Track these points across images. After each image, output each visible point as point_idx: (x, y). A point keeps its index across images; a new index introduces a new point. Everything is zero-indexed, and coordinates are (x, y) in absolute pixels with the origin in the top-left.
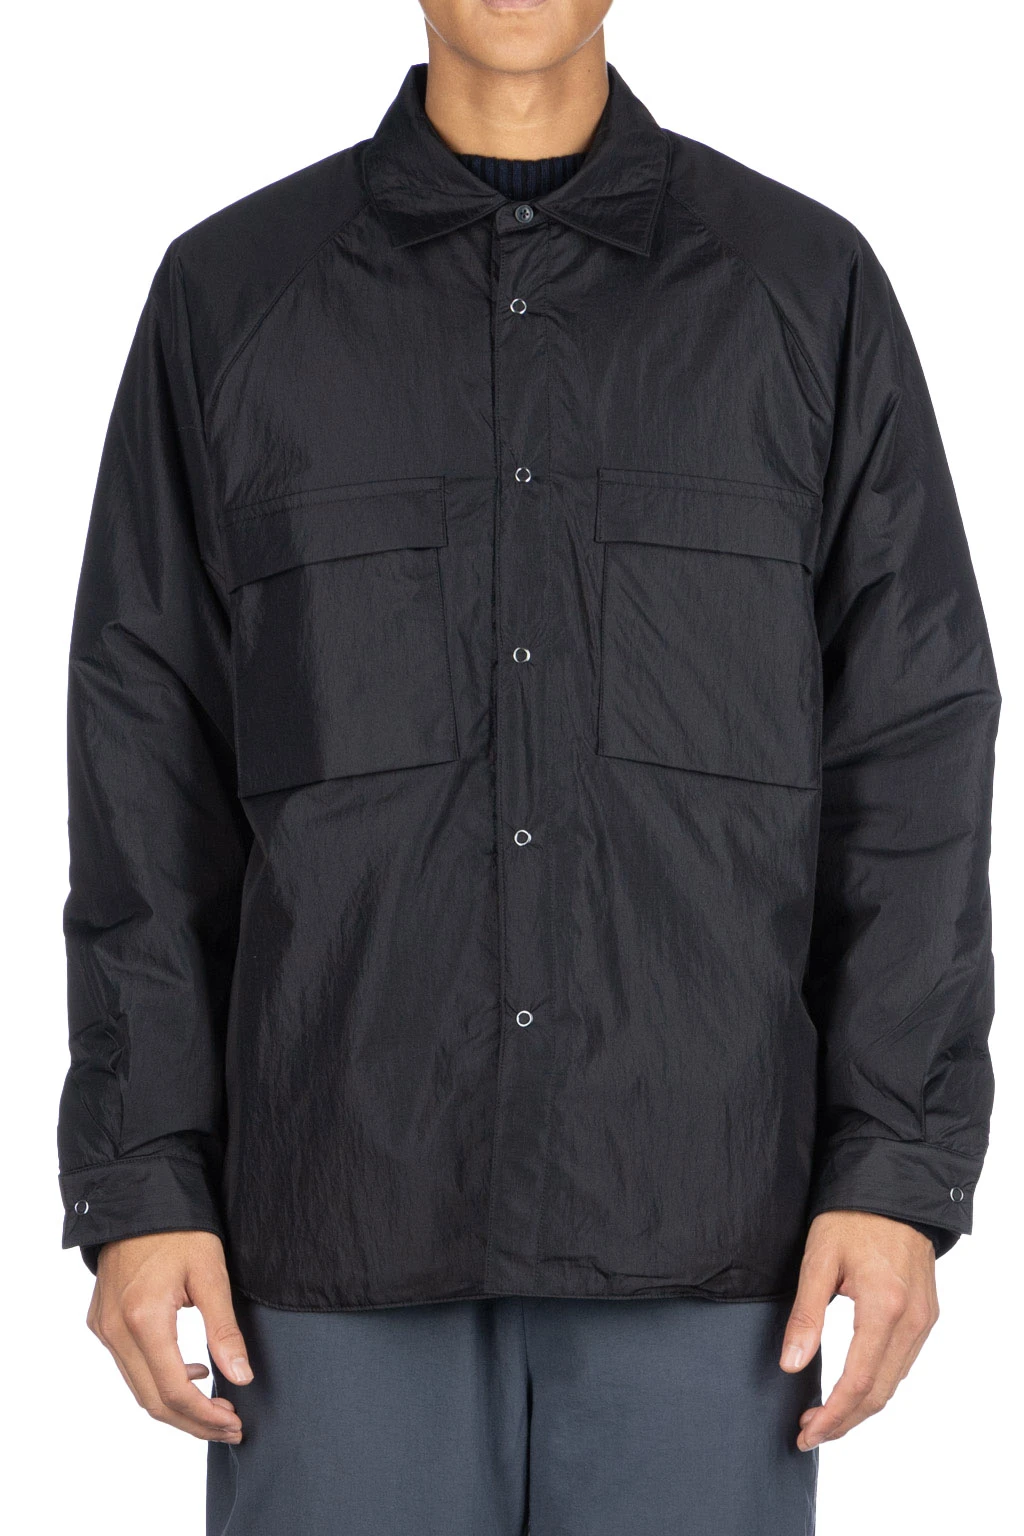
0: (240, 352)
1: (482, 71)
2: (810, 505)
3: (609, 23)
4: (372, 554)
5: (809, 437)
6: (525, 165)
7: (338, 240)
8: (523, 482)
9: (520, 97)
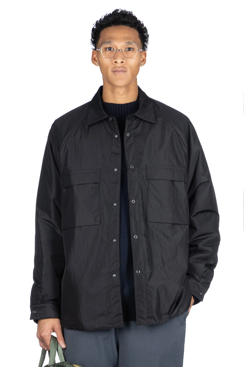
0: (64, 143)
1: (114, 87)
2: (185, 170)
3: (138, 77)
4: (86, 184)
5: (184, 157)
6: (122, 105)
7: (83, 122)
8: (132, 168)
9: (121, 91)
